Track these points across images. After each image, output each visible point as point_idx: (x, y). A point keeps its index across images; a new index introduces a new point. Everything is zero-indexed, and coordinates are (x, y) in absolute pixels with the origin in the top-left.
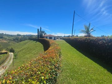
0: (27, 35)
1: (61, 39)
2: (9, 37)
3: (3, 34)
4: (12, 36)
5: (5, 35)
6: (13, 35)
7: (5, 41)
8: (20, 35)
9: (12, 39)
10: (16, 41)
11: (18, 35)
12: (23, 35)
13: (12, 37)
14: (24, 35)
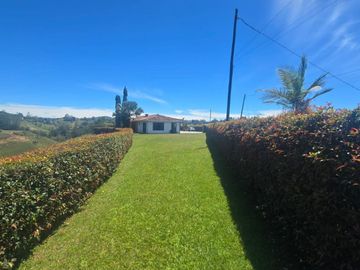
0: (93, 118)
1: (197, 129)
2: (40, 126)
3: (21, 115)
4: (47, 121)
5: (28, 118)
6: (53, 120)
7: (23, 139)
8: (74, 119)
9: (48, 132)
10: (60, 136)
11: (68, 119)
12: (82, 119)
13: (48, 126)
14: (85, 119)
